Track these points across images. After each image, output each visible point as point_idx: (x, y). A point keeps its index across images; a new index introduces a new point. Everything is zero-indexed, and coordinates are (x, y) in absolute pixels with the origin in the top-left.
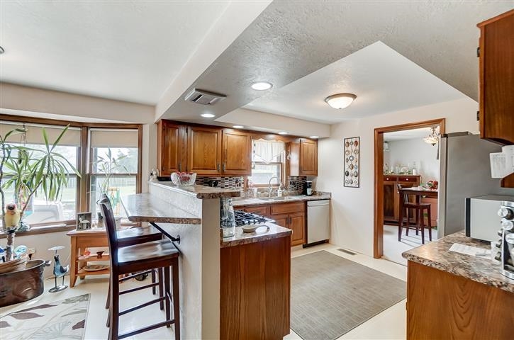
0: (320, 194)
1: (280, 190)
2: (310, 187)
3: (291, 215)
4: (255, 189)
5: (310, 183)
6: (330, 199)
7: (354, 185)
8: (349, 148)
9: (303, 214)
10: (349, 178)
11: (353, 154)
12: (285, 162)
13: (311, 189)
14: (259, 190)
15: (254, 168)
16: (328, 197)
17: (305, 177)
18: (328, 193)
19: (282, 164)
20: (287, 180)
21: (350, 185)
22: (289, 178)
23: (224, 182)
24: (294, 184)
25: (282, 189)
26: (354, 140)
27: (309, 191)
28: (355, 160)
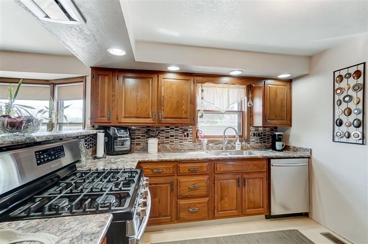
0: (296, 150)
1: (238, 142)
2: (280, 140)
3: (245, 176)
4: (205, 141)
5: (279, 135)
6: (309, 158)
7: (352, 139)
8: (344, 84)
9: (265, 175)
10: (343, 129)
11: (351, 92)
12: (246, 110)
13: (281, 143)
14: (209, 142)
15: (201, 117)
16: (307, 154)
17: (276, 128)
18: (306, 150)
19: (242, 112)
20: (249, 131)
21: (344, 139)
22: (252, 129)
23: (169, 132)
24: (259, 136)
25: (241, 141)
26: (352, 71)
27: (279, 145)
28: (355, 101)
